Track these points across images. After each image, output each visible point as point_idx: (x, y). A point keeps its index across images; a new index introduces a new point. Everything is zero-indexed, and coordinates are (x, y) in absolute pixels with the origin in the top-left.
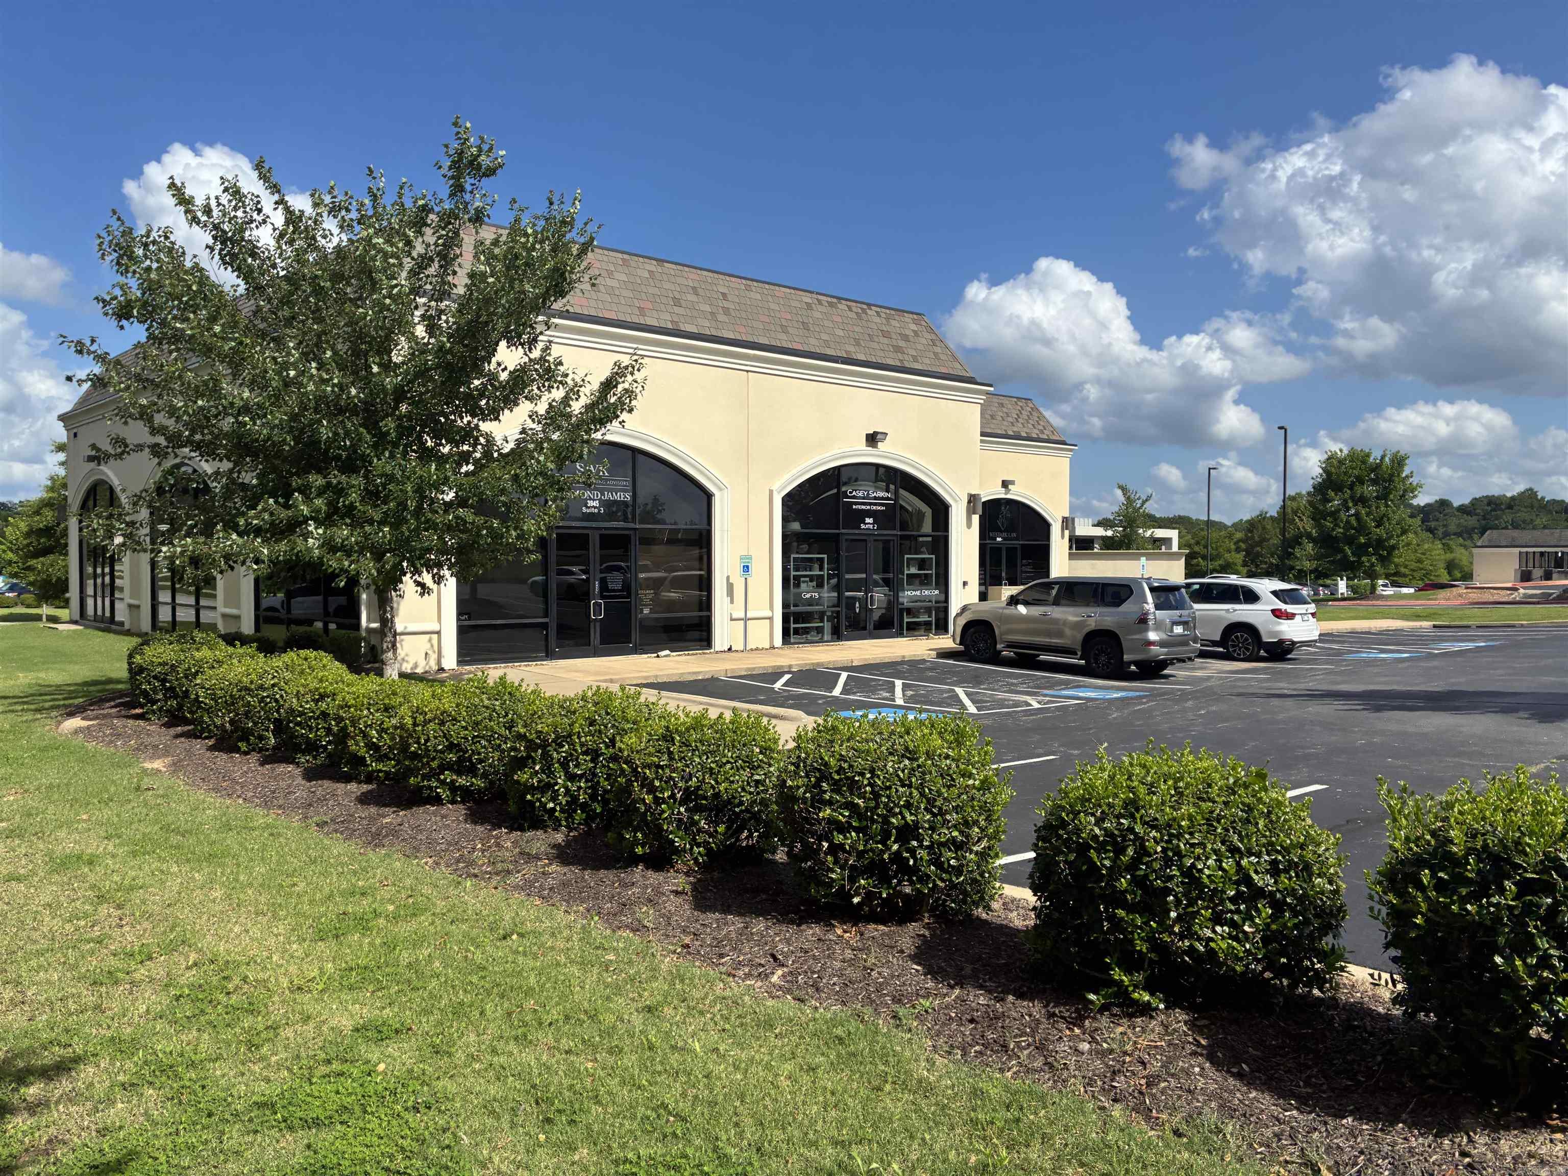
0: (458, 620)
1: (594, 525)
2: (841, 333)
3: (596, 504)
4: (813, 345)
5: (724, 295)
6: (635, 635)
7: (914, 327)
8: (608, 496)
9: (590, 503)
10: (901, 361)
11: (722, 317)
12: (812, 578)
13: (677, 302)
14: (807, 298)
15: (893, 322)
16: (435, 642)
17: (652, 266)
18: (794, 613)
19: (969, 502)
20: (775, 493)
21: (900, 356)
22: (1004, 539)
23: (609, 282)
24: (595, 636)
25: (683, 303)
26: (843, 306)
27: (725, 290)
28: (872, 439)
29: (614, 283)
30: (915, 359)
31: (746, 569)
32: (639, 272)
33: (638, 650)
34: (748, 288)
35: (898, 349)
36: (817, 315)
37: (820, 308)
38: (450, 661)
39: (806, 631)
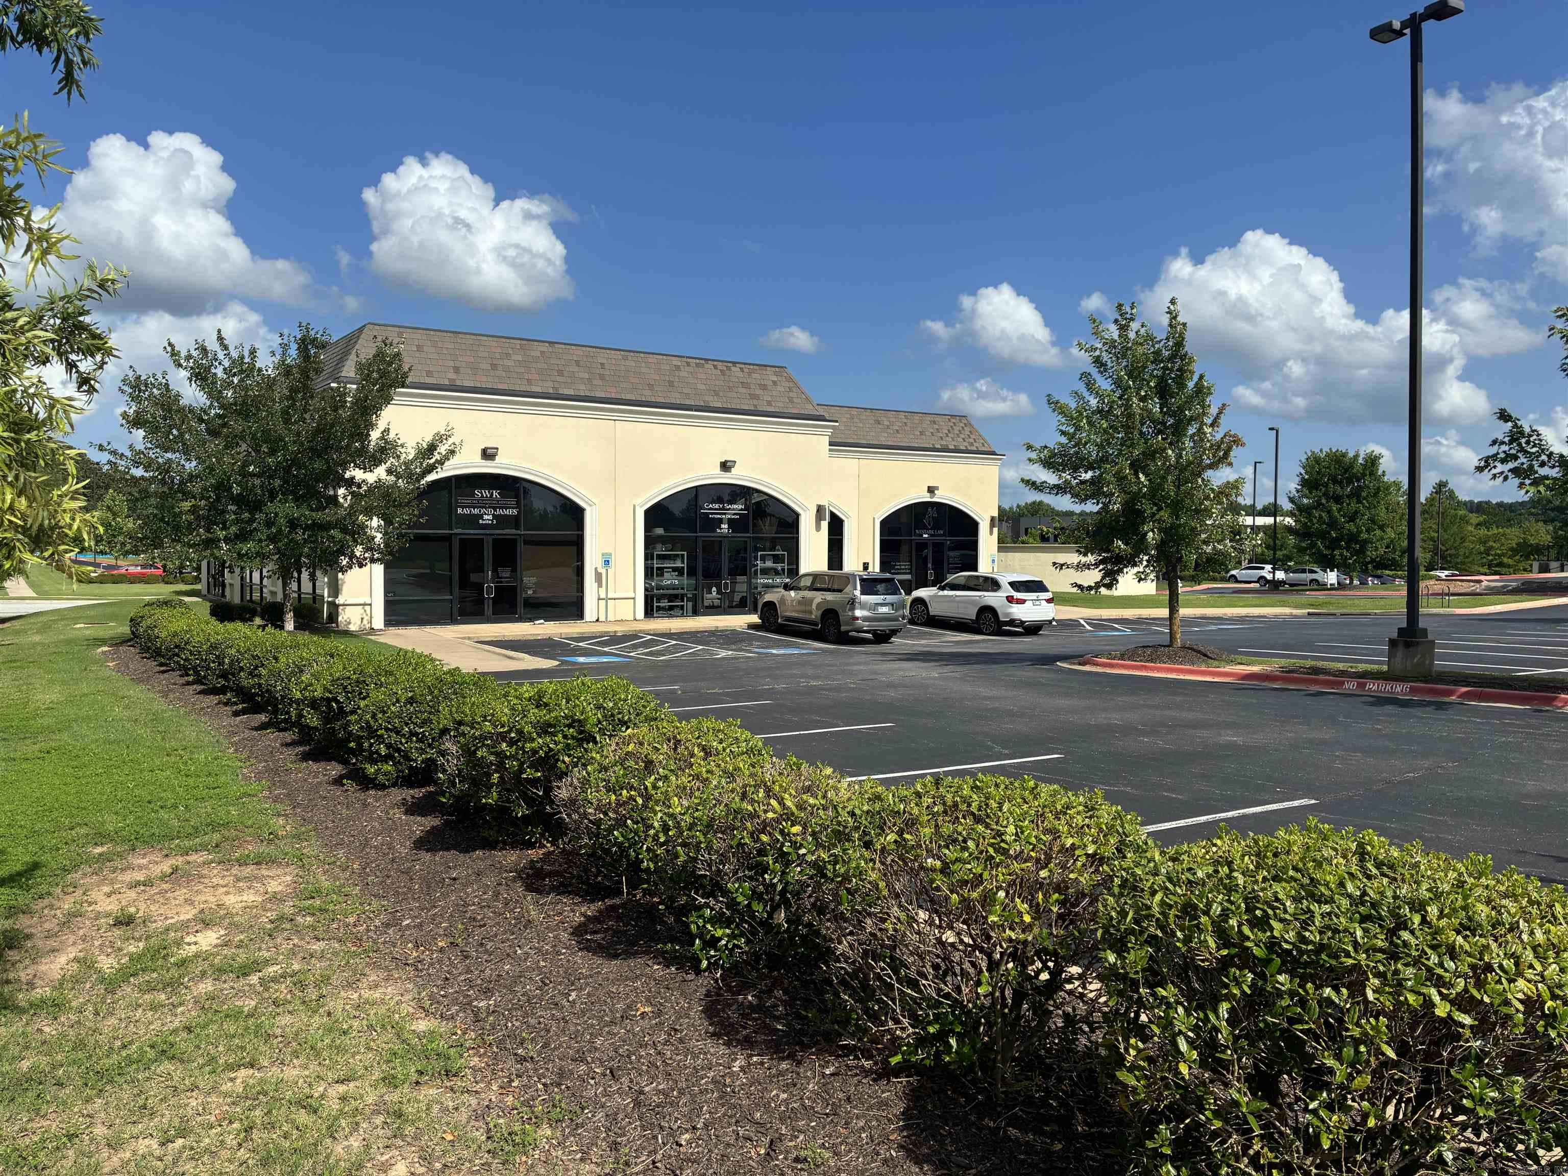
0: (385, 595)
1: (488, 532)
2: (702, 387)
3: (490, 517)
4: (676, 399)
5: (602, 364)
6: (520, 609)
7: (775, 378)
8: (499, 512)
9: (486, 517)
10: (755, 406)
11: (597, 382)
12: (675, 569)
13: (561, 373)
14: (676, 361)
15: (754, 376)
16: (368, 612)
17: (545, 348)
18: (656, 595)
19: (818, 511)
20: (637, 508)
21: (755, 402)
22: (932, 535)
23: (507, 362)
24: (488, 609)
25: (566, 374)
26: (710, 365)
27: (604, 361)
28: (726, 466)
29: (510, 363)
30: (769, 403)
31: (607, 563)
32: (533, 353)
33: (521, 620)
34: (625, 358)
35: (754, 397)
36: (683, 374)
37: (687, 369)
38: (379, 622)
39: (671, 608)
